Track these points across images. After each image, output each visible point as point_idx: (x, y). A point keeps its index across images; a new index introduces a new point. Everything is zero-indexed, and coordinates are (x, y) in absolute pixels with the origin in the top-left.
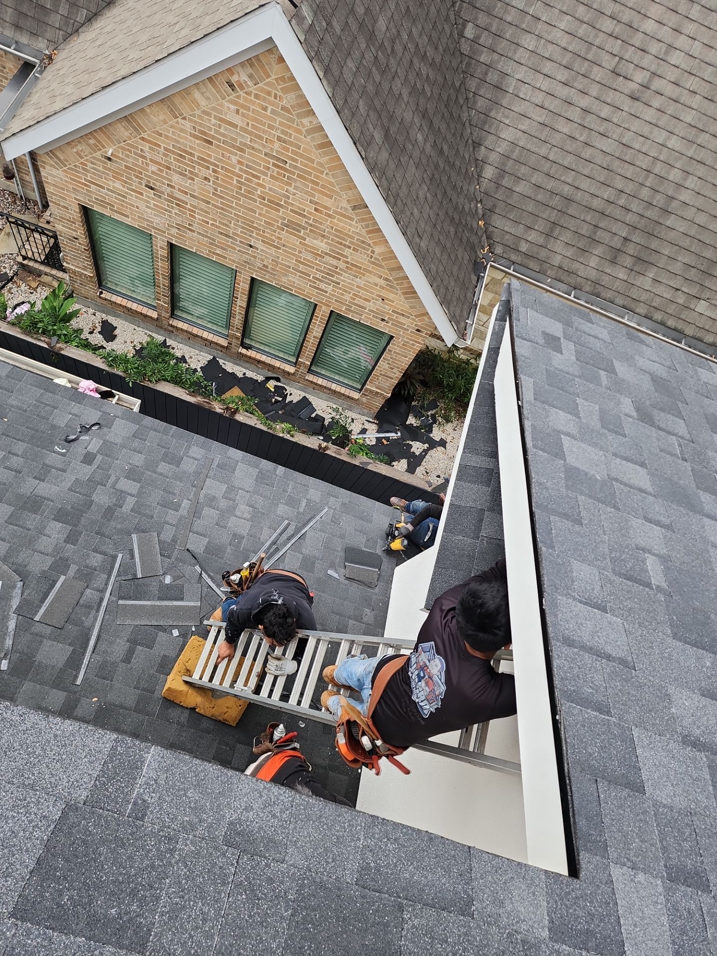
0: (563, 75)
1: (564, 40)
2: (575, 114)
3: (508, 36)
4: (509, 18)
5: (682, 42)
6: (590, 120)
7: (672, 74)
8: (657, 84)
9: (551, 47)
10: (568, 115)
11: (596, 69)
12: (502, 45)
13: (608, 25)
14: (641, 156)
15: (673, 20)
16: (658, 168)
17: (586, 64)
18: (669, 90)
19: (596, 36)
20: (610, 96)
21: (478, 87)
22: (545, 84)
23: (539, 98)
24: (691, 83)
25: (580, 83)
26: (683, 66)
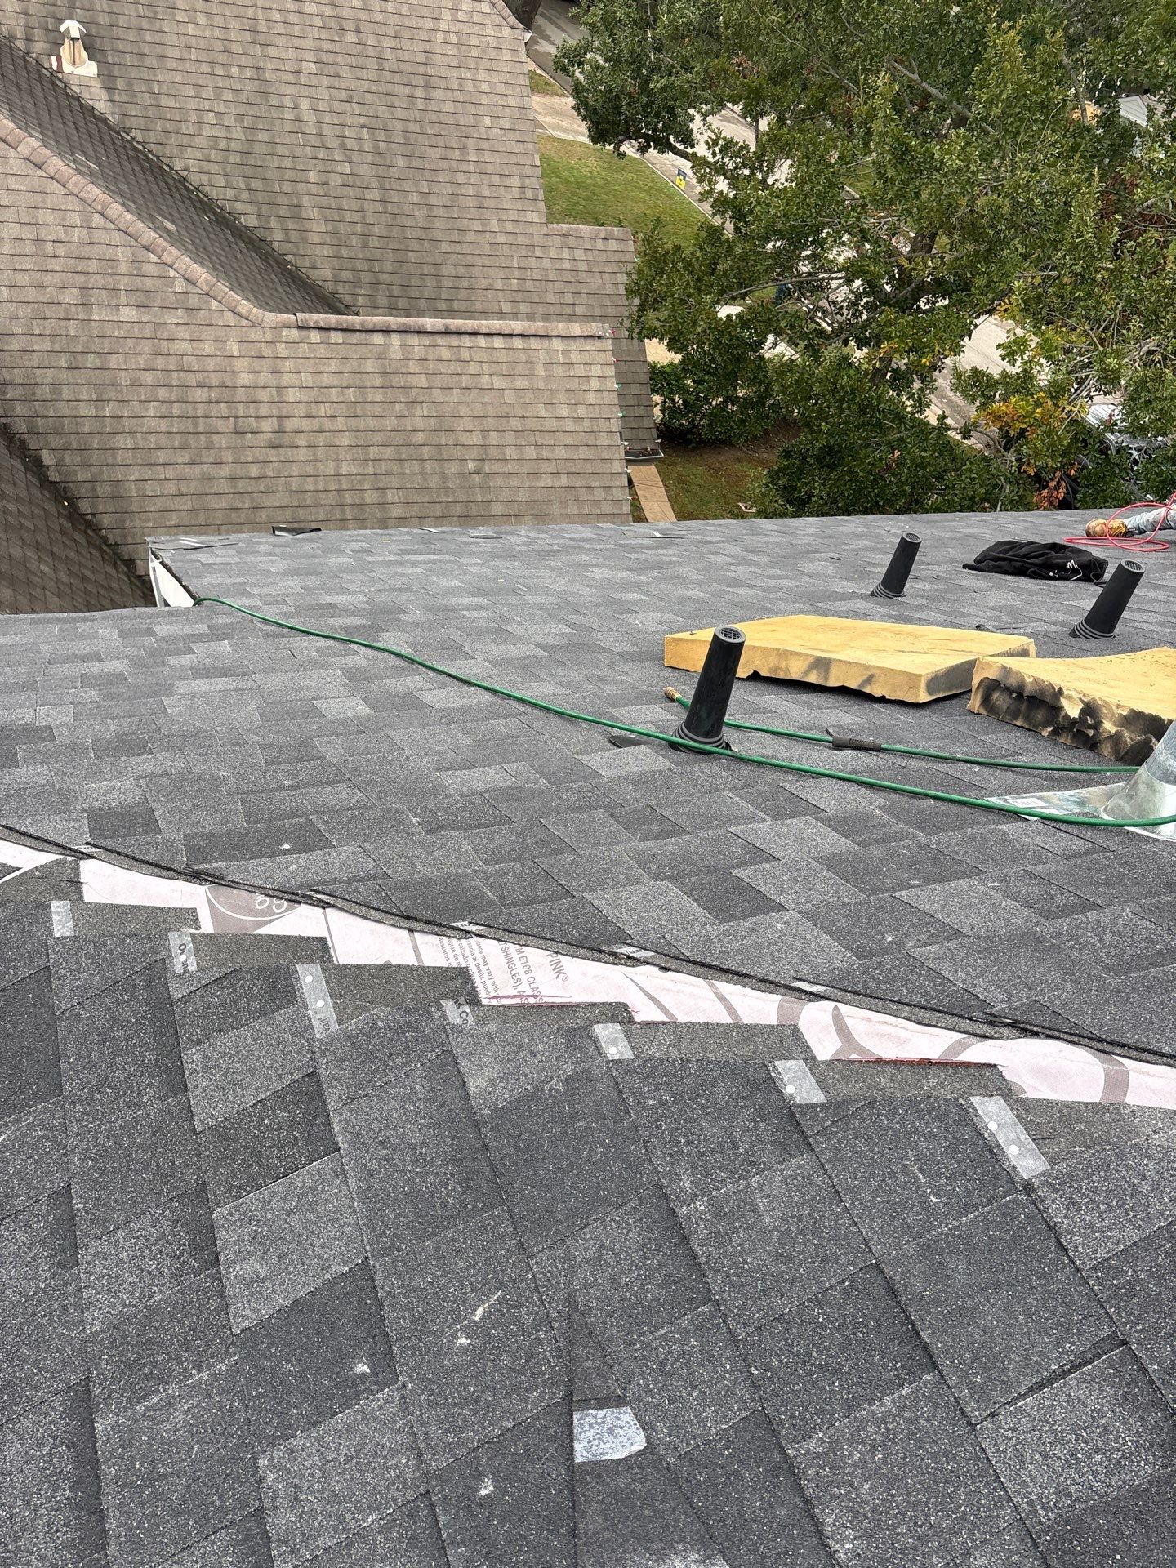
0: (181, 458)
1: (163, 426)
2: (224, 486)
3: (95, 446)
4: (86, 430)
5: (286, 379)
6: (241, 485)
7: (301, 410)
8: (289, 425)
9: (152, 438)
10: (215, 489)
11: (215, 437)
12: (95, 457)
13: (201, 395)
14: (322, 495)
15: (265, 365)
16: (348, 498)
17: (202, 437)
18: (306, 424)
19: (195, 409)
20: (249, 455)
21: (92, 506)
22: (170, 473)
23: (172, 488)
24: (323, 410)
25: (207, 456)
26: (304, 399)
